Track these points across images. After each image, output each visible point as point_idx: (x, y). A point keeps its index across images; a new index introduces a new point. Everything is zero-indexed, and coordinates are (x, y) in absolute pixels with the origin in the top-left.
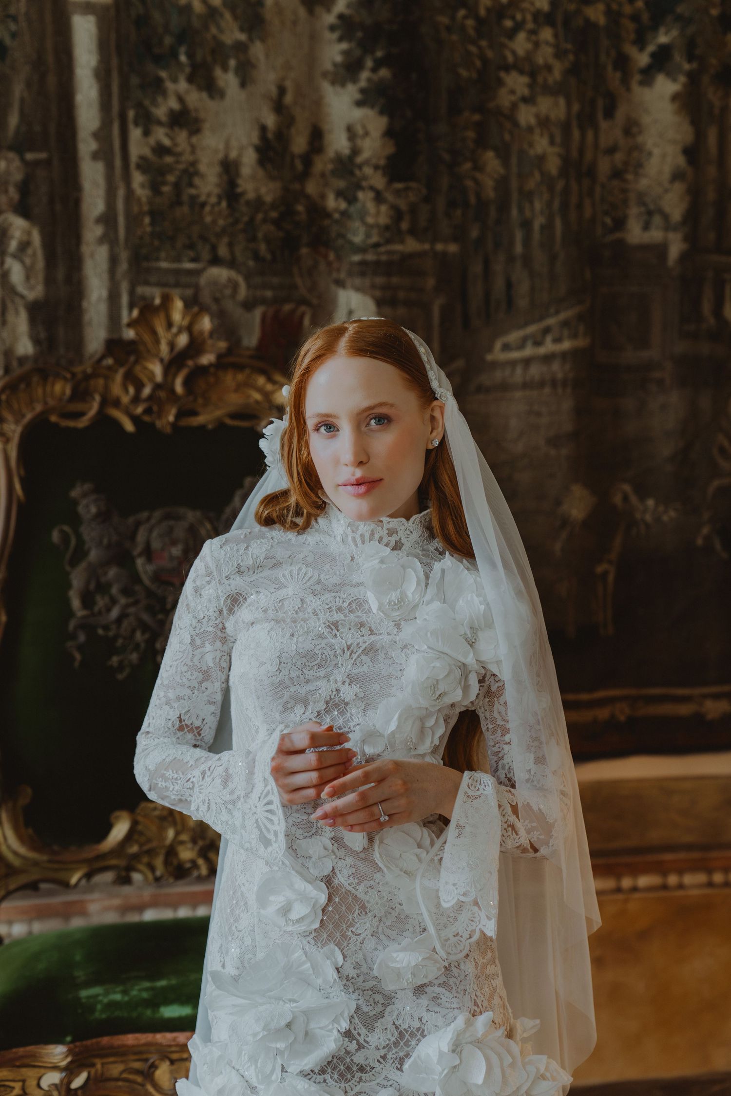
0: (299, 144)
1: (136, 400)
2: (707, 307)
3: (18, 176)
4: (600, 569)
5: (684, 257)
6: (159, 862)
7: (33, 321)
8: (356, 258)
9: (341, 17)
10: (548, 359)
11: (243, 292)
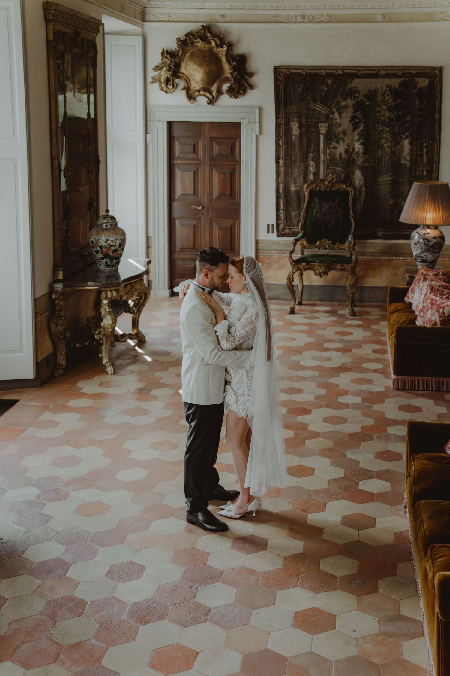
0: (351, 150)
1: (324, 187)
2: (413, 173)
3: (312, 156)
4: (395, 212)
5: (409, 166)
6: (323, 247)
7: (313, 175)
8: (358, 166)
9: (358, 133)
10: (388, 180)
11: (342, 171)
